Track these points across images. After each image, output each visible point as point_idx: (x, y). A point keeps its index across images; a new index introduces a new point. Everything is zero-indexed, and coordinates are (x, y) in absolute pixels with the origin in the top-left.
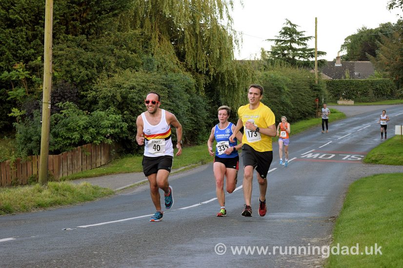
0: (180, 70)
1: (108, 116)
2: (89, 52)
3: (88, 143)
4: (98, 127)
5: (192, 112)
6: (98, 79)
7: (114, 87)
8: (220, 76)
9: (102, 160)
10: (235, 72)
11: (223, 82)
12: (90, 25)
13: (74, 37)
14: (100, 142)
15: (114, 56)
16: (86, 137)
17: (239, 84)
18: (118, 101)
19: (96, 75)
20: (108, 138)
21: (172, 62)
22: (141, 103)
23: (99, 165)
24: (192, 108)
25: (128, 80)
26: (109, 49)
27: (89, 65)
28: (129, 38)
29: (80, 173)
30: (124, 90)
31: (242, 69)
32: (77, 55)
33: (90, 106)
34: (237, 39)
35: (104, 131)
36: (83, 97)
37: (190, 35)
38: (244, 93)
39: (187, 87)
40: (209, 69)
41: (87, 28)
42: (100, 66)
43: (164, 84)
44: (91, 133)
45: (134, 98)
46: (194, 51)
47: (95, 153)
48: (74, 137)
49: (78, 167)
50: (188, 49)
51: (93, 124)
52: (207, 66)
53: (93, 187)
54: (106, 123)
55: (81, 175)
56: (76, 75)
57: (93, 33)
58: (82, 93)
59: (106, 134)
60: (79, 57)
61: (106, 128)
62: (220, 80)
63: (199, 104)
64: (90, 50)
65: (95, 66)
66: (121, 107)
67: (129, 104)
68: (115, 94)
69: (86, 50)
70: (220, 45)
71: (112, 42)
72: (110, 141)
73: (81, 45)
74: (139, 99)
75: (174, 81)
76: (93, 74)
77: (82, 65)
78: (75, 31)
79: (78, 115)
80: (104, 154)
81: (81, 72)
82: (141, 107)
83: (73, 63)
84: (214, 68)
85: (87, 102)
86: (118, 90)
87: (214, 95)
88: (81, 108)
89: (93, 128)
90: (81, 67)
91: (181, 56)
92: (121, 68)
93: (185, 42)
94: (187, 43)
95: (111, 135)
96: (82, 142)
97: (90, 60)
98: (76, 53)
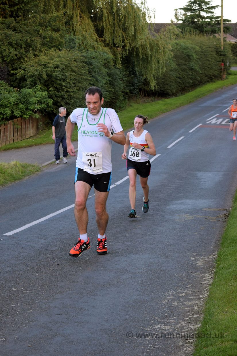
0: (100, 46)
1: (35, 93)
2: (17, 34)
3: (18, 117)
4: (27, 103)
5: (110, 84)
6: (26, 59)
7: (40, 66)
8: (135, 50)
9: (31, 131)
10: (149, 46)
11: (137, 55)
12: (18, 8)
13: (4, 19)
14: (28, 117)
15: (39, 37)
16: (17, 113)
17: (151, 57)
18: (44, 79)
19: (24, 55)
20: (35, 112)
21: (92, 38)
22: (64, 80)
23: (28, 136)
24: (110, 81)
25: (52, 59)
26: (36, 30)
27: (18, 46)
28: (53, 19)
29: (12, 144)
30: (49, 69)
31: (154, 44)
32: (7, 36)
33: (20, 83)
34: (150, 15)
35: (32, 107)
36: (13, 74)
37: (108, 14)
38: (157, 64)
39: (106, 62)
40: (125, 44)
41: (15, 10)
42: (28, 46)
43: (85, 61)
44: (21, 109)
45: (58, 76)
46: (112, 28)
47: (25, 127)
48: (6, 112)
49: (10, 138)
50: (106, 25)
51: (23, 101)
52: (123, 41)
53: (22, 166)
54: (34, 99)
55: (13, 146)
56: (7, 55)
57: (20, 16)
58: (12, 72)
59: (34, 109)
60: (8, 39)
61: (34, 104)
62: (135, 53)
63: (117, 76)
64: (19, 31)
65: (23, 47)
66: (47, 83)
67: (54, 81)
68: (41, 73)
69: (15, 31)
70: (135, 22)
71: (37, 24)
72: (37, 116)
73: (10, 27)
74: (63, 77)
75: (94, 58)
76: (21, 54)
77: (11, 46)
78: (5, 13)
79: (9, 92)
80: (32, 127)
81: (10, 53)
82: (64, 84)
83: (4, 44)
84: (130, 43)
85: (17, 79)
86: (44, 70)
87: (129, 67)
88: (11, 86)
89: (23, 104)
90: (11, 48)
91: (100, 32)
92: (46, 48)
93: (104, 20)
94: (105, 20)
95: (38, 110)
96: (13, 117)
97: (19, 41)
98: (5, 34)
